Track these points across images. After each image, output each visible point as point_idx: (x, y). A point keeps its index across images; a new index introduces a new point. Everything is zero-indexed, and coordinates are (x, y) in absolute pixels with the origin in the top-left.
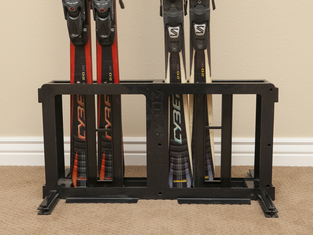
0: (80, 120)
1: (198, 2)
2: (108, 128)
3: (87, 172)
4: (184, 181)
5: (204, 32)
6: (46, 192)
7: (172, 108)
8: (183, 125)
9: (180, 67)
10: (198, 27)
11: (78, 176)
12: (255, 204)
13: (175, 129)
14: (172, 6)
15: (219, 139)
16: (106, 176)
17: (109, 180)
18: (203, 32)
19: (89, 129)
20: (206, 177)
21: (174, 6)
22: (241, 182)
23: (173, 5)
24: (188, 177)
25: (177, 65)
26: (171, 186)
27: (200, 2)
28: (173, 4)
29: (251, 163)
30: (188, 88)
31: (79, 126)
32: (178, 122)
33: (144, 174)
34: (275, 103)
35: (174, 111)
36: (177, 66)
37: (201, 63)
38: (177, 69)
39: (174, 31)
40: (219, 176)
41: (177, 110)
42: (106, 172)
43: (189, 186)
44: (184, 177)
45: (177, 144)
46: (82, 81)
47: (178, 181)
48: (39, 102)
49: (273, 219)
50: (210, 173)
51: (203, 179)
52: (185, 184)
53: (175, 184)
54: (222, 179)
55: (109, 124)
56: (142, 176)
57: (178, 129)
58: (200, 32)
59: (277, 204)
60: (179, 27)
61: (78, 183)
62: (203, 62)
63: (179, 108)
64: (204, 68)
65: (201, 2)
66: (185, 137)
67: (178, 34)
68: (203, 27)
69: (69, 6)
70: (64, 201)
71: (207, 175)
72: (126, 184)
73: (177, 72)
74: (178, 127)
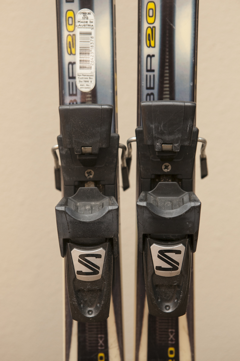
1: (163, 167)
5: (180, 267)
9: (106, 342)
10: (161, 252)
14: (87, 175)
18: (176, 269)
21: (91, 176)
23: (89, 173)
25: (98, 334)
27: (166, 167)
28: (89, 170)
36: (97, 337)
37: (168, 332)
38: (97, 346)
39: (89, 262)
58: (169, 266)
60: (104, 248)
62: (172, 329)
64: (176, 346)
65: (170, 167)
67: (101, 271)
68: (178, 252)
73: (97, 355)
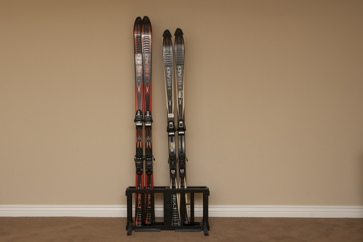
0: (139, 201)
2: (149, 204)
3: (141, 220)
4: (177, 224)
5: (184, 172)
6: (127, 228)
7: (173, 197)
8: (176, 203)
9: (175, 182)
10: (181, 170)
11: (138, 222)
12: (202, 232)
13: (174, 205)
15: (190, 209)
16: (148, 222)
17: (150, 223)
19: (142, 205)
20: (185, 222)
22: (198, 224)
24: (178, 222)
26: (172, 225)
28: (173, 161)
29: (202, 216)
30: (178, 191)
31: (139, 203)
32: (175, 202)
33: (163, 221)
34: (209, 196)
35: (173, 198)
37: (183, 181)
39: (173, 172)
40: (190, 222)
41: (174, 198)
42: (148, 220)
43: (179, 225)
44: (177, 222)
45: (175, 210)
46: (140, 187)
47: (175, 224)
48: (126, 195)
49: (207, 237)
50: (187, 221)
51: (184, 223)
52: (177, 225)
53: (174, 225)
54: (191, 223)
55: (150, 203)
56: (162, 222)
57: (175, 205)
58: (182, 172)
59: (209, 232)
60: (175, 170)
61: (138, 224)
63: (175, 197)
64: (184, 183)
66: (177, 207)
67: (175, 173)
68: (183, 170)
69: (137, 163)
70: (134, 231)
71: (186, 221)
72: (156, 225)
73: (174, 184)
74: (175, 204)
